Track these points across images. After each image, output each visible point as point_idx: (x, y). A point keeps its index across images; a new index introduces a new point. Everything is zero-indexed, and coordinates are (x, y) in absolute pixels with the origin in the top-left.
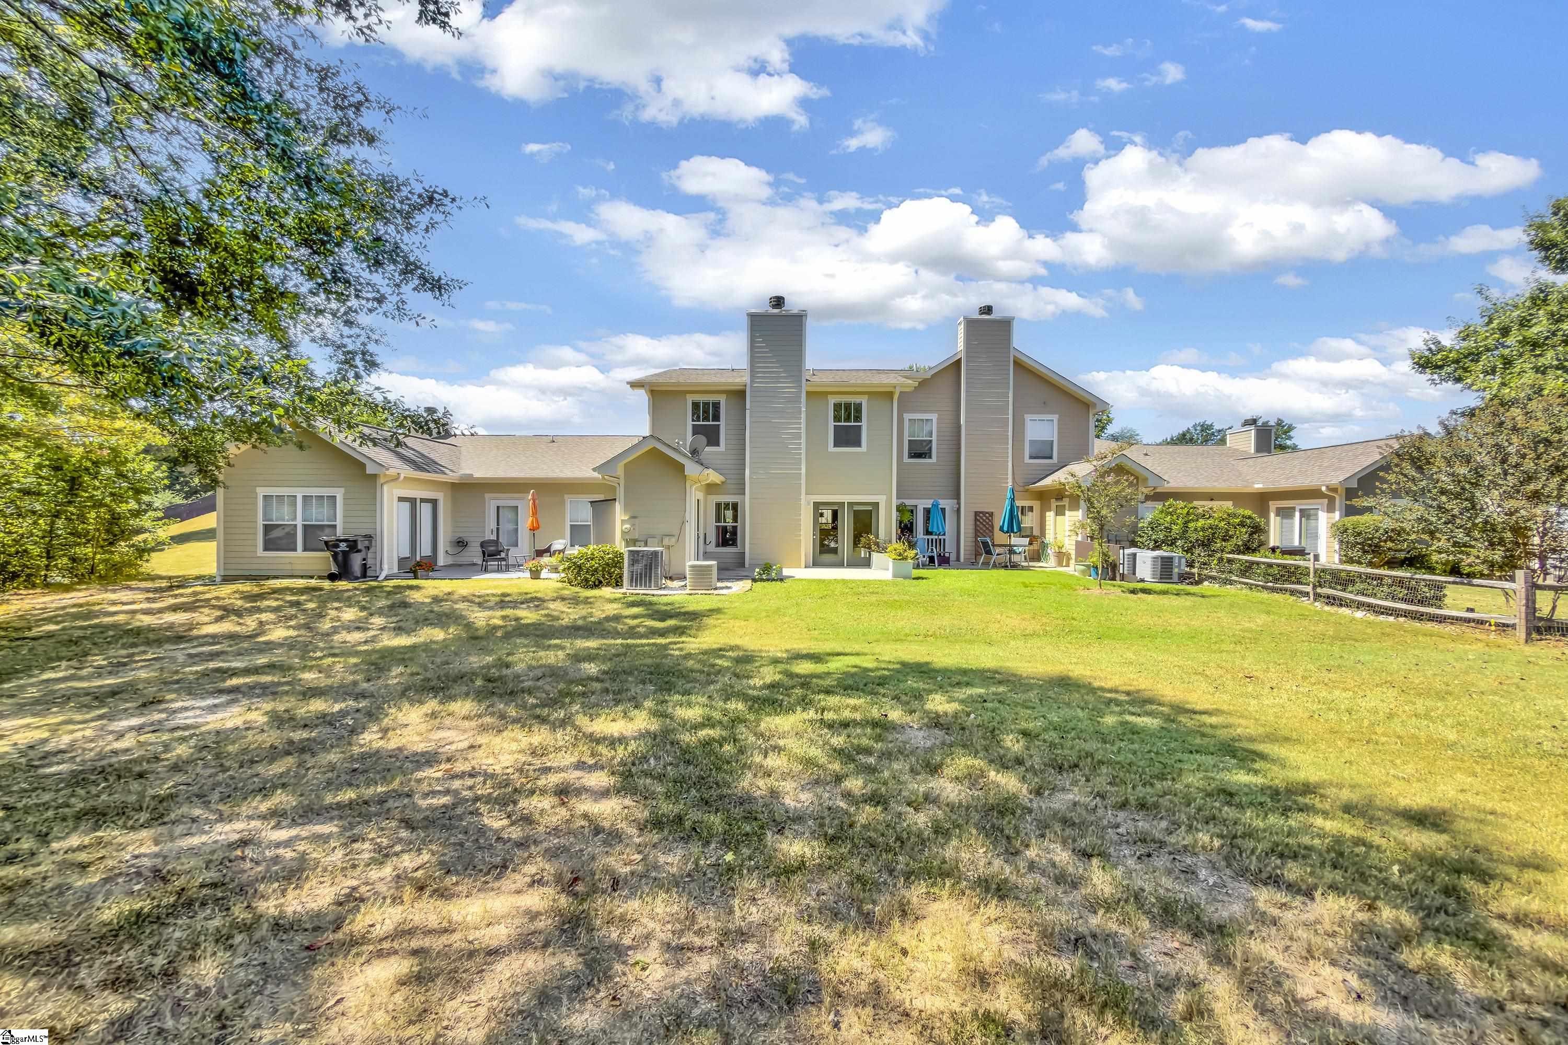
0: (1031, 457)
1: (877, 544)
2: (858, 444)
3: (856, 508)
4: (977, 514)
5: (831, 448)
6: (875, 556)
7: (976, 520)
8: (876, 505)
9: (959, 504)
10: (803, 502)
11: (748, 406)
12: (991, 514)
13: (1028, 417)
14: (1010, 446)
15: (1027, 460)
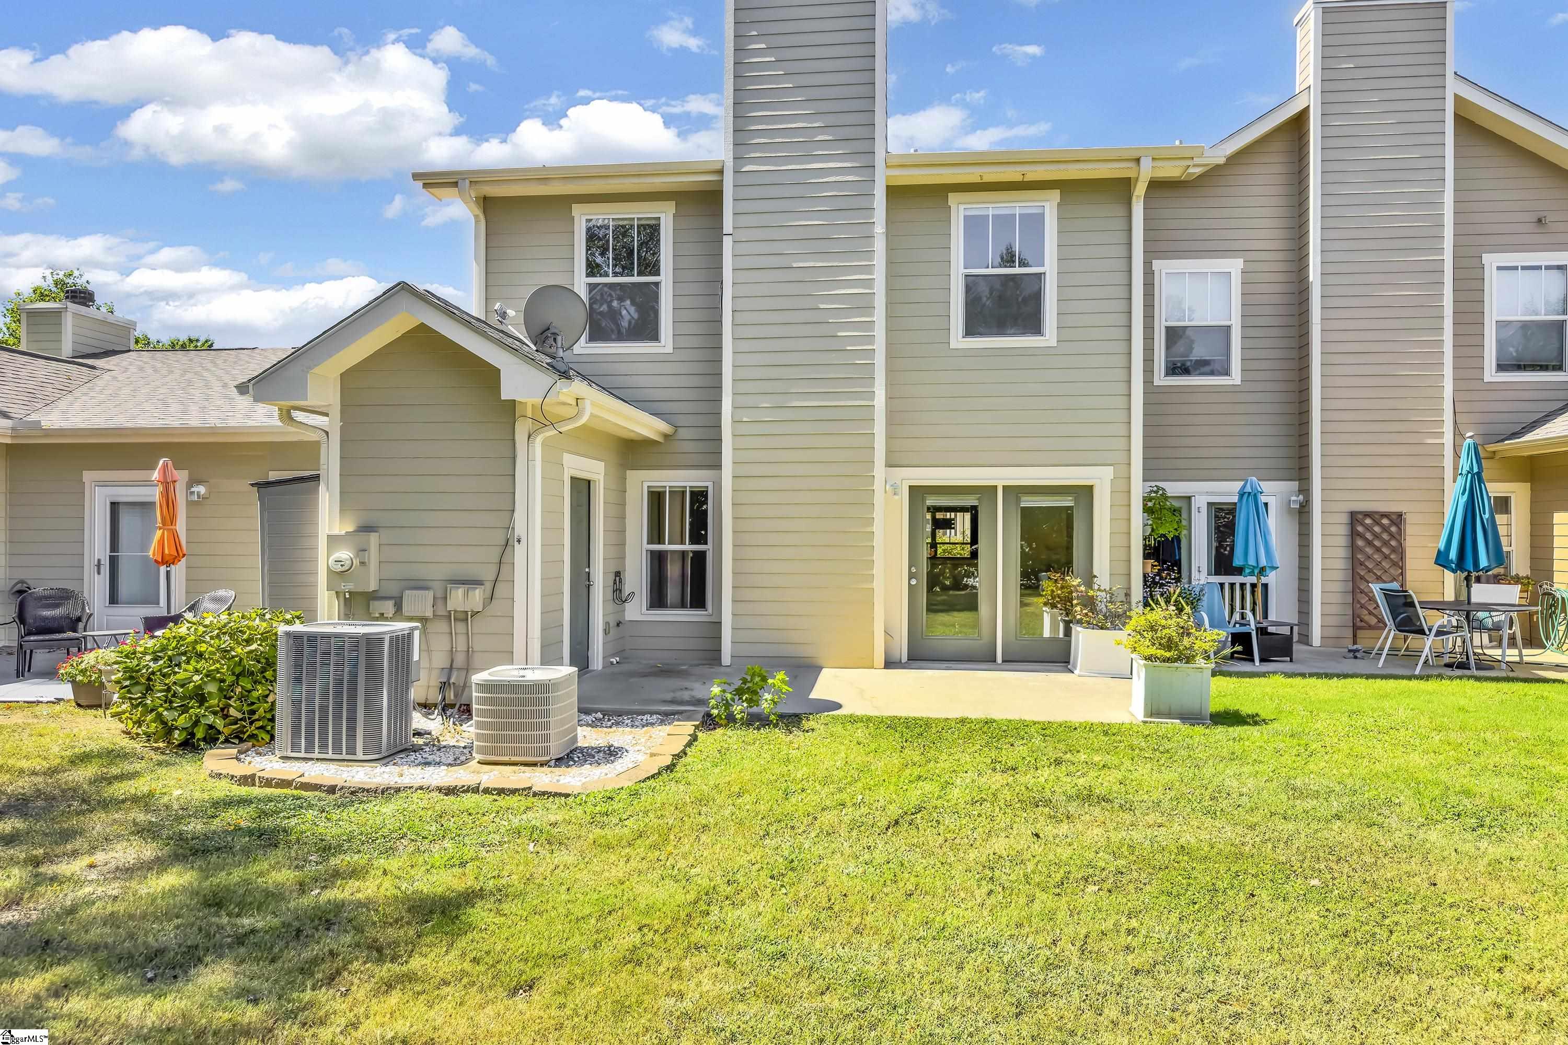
0: (1501, 368)
1: (1090, 603)
2: (1033, 325)
3: (1029, 502)
4: (1355, 518)
5: (958, 340)
6: (1083, 637)
7: (1354, 534)
8: (1085, 493)
9: (1305, 490)
10: (878, 485)
11: (728, 226)
12: (1398, 519)
13: (1491, 260)
14: (1448, 336)
15: (1490, 374)
